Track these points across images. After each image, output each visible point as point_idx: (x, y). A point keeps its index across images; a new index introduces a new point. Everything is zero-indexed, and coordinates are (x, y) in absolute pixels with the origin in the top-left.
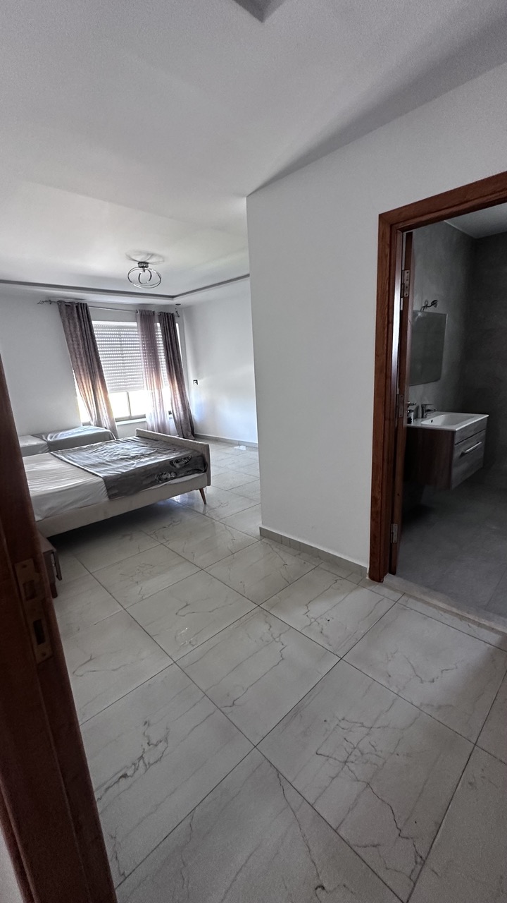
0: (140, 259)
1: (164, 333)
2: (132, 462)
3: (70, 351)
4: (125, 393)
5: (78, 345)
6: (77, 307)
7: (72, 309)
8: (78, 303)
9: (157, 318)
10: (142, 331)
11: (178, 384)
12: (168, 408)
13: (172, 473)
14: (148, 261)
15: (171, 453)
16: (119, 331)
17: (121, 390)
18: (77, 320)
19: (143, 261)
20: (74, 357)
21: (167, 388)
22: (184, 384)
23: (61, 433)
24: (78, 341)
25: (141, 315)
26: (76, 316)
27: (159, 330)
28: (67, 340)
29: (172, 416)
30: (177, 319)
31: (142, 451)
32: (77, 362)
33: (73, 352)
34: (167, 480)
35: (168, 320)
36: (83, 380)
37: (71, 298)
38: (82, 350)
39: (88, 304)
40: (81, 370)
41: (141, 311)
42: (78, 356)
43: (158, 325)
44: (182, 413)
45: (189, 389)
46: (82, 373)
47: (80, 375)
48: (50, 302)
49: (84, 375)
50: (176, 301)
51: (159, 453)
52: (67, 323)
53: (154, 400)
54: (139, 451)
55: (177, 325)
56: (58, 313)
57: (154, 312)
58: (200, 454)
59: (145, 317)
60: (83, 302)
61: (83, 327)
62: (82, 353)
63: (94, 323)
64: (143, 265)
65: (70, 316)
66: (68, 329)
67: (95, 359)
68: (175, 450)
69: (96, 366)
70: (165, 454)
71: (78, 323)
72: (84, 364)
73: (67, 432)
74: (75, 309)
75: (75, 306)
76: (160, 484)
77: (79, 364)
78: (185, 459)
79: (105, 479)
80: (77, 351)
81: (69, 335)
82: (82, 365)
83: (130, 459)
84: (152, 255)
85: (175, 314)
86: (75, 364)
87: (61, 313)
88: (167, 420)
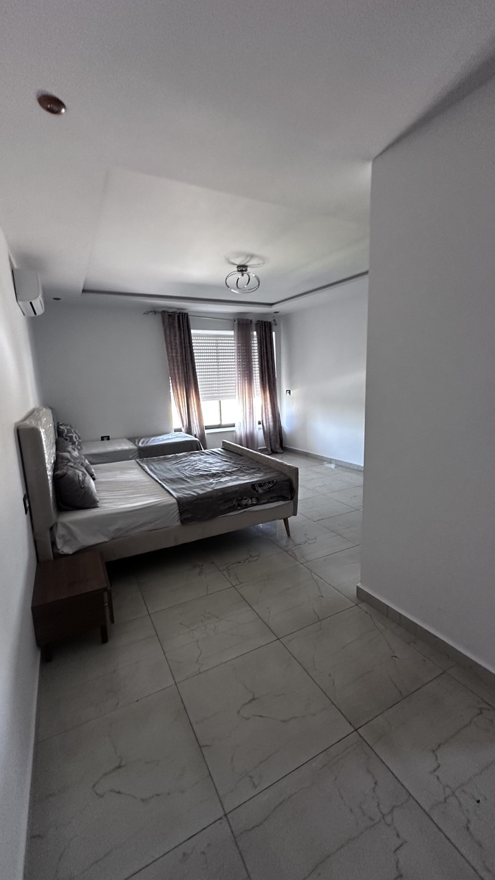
0: (239, 261)
1: (260, 343)
2: (211, 481)
3: (169, 360)
4: (217, 402)
5: (177, 353)
6: (178, 317)
7: (174, 319)
8: (180, 313)
9: (253, 326)
10: (238, 340)
11: (270, 394)
12: (258, 417)
13: (253, 499)
14: (247, 264)
15: (255, 473)
16: (216, 340)
17: (213, 398)
18: (177, 329)
19: (242, 264)
20: (172, 364)
21: (259, 398)
22: (276, 395)
23: (153, 439)
24: (177, 350)
25: (239, 323)
26: (177, 325)
27: (256, 339)
28: (167, 348)
29: (261, 426)
30: (274, 327)
31: (224, 467)
32: (174, 369)
33: (171, 360)
34: (247, 506)
35: (266, 328)
36: (178, 388)
37: (173, 308)
38: (179, 358)
39: (189, 314)
40: (177, 378)
41: (238, 319)
42: (175, 364)
43: (255, 333)
44: (271, 424)
45: (280, 399)
46: (177, 380)
47: (176, 382)
48: (155, 312)
49: (180, 382)
50: (275, 308)
51: (242, 472)
52: (168, 332)
53: (244, 409)
54: (221, 466)
55: (274, 333)
56: (161, 323)
57: (251, 321)
58: (287, 478)
59: (243, 325)
60: (185, 311)
61: (182, 336)
62: (179, 360)
63: (193, 332)
64: (242, 269)
65: (171, 325)
66: (168, 339)
67: (191, 368)
68: (259, 470)
69: (191, 374)
70: (248, 474)
71: (178, 332)
72: (180, 371)
73: (158, 438)
74: (176, 318)
75: (176, 315)
76: (240, 510)
77: (176, 371)
78: (269, 483)
79: (179, 500)
80: (175, 358)
81: (169, 343)
82: (178, 373)
83: (210, 476)
84: (252, 256)
85: (273, 322)
86: (172, 371)
87: (163, 322)
88: (256, 431)
